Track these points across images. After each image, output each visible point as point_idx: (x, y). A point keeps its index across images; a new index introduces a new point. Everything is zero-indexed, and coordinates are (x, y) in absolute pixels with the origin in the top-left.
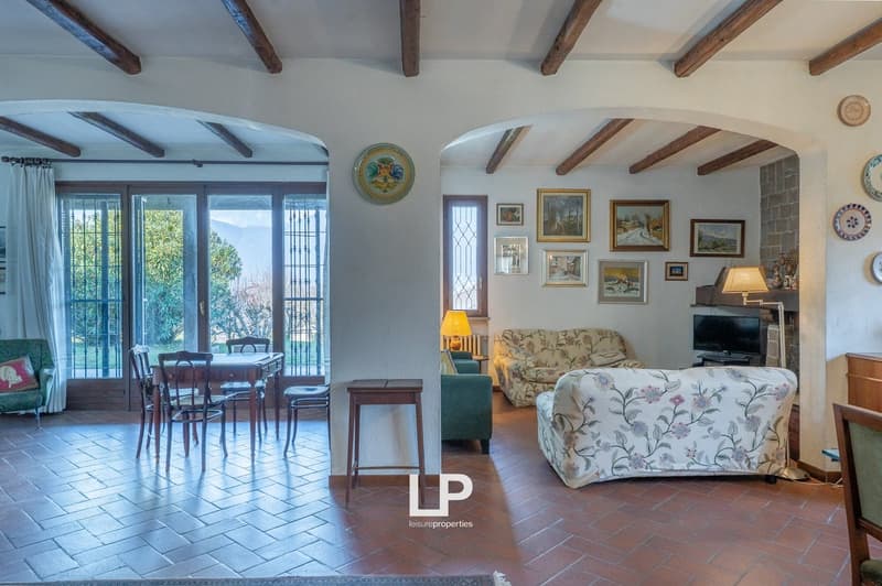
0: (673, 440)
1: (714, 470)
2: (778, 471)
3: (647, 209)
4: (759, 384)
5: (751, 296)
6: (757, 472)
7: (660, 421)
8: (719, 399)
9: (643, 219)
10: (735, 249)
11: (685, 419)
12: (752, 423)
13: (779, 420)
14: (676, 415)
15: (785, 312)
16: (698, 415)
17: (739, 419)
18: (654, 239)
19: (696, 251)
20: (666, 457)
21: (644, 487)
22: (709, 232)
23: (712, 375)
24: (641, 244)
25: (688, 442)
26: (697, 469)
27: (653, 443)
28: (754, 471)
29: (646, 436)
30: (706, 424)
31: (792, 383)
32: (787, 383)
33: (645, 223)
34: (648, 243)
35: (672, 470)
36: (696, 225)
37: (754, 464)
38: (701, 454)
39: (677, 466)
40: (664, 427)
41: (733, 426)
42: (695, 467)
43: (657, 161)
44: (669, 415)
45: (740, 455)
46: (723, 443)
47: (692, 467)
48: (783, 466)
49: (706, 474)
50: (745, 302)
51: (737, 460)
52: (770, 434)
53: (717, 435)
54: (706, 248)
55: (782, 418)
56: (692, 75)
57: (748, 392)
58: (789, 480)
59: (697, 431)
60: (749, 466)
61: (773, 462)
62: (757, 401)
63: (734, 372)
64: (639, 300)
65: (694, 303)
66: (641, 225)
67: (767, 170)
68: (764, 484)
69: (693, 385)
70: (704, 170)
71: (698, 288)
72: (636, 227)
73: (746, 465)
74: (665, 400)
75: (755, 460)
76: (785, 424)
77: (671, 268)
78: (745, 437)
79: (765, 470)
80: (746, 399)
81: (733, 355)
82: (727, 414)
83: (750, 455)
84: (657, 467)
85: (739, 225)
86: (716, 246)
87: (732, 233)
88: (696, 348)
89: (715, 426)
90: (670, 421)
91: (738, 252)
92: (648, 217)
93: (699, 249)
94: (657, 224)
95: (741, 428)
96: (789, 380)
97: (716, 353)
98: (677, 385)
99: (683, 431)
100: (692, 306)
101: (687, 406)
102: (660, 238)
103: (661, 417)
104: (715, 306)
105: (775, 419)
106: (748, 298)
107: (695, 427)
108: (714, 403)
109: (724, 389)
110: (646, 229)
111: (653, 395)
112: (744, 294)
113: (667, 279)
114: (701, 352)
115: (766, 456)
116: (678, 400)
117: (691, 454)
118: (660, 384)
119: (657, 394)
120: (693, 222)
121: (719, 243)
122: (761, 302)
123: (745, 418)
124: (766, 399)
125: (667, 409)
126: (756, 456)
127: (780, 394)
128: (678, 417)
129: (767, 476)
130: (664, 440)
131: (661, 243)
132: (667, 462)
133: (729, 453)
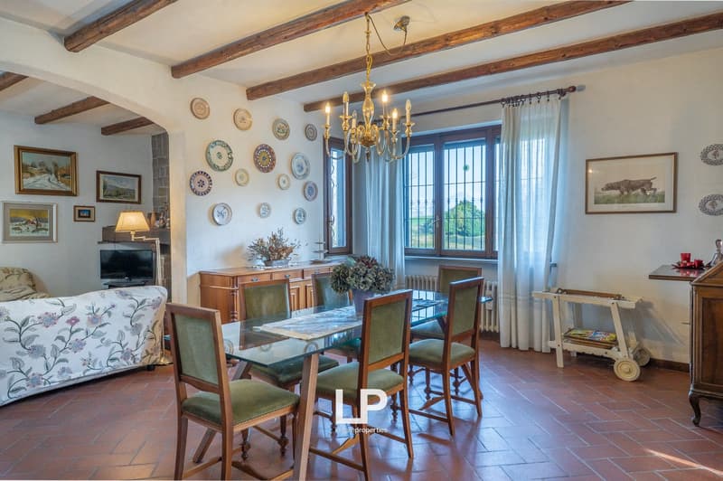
0: (70, 355)
1: (107, 370)
2: (155, 361)
3: (55, 158)
4: (140, 300)
5: (137, 234)
6: (141, 365)
7: (58, 340)
8: (110, 314)
9: (51, 167)
10: (134, 197)
11: (80, 335)
12: (136, 329)
13: (155, 324)
14: (72, 333)
15: (161, 245)
16: (92, 330)
17: (126, 327)
18: (62, 184)
19: (101, 198)
20: (64, 370)
21: (43, 401)
22: (113, 182)
23: (104, 297)
24: (49, 188)
25: (84, 354)
26: (92, 373)
27: (51, 361)
28: (139, 364)
29: (44, 356)
30: (99, 336)
31: (164, 295)
32: (160, 296)
33: (53, 171)
34: (57, 188)
35: (70, 380)
36: (101, 175)
37: (139, 358)
38: (95, 361)
39: (73, 376)
40: (61, 345)
41: (121, 333)
42: (92, 372)
43: (62, 117)
44: (66, 335)
45: (127, 355)
46: (113, 349)
47: (87, 373)
48: (159, 356)
49: (101, 376)
50: (133, 238)
51: (125, 359)
52: (149, 335)
53: (108, 344)
54: (110, 195)
55: (157, 321)
56: (80, 53)
57: (133, 306)
58: (164, 365)
59: (92, 343)
60: (134, 362)
61: (152, 354)
62: (138, 313)
63: (121, 292)
64: (50, 239)
65: (101, 240)
66: (48, 171)
67: (156, 139)
68: (146, 372)
69: (86, 307)
70: (107, 131)
71: (104, 228)
72: (44, 173)
73: (132, 362)
74: (62, 323)
75: (139, 356)
76: (160, 326)
77: (79, 211)
78: (131, 340)
79: (147, 362)
80: (130, 311)
81: (133, 280)
82: (116, 326)
83: (135, 353)
84: (56, 380)
85: (137, 179)
86: (118, 194)
87: (132, 184)
88: (102, 277)
89: (107, 337)
90: (66, 340)
91: (136, 200)
92: (56, 165)
93: (104, 196)
94: (65, 172)
95: (128, 334)
96: (162, 293)
97: (120, 280)
98: (72, 309)
99: (79, 345)
100: (99, 243)
101: (83, 324)
102: (67, 185)
103: (58, 338)
104: (118, 242)
105: (154, 322)
106: (135, 236)
107: (90, 341)
108: (106, 319)
109: (113, 306)
110: (53, 176)
111: (50, 320)
112: (132, 233)
113: (75, 220)
114: (108, 281)
115: (147, 351)
116: (74, 321)
117: (87, 362)
118: (57, 310)
119: (53, 318)
120: (98, 173)
121: (121, 192)
122: (144, 238)
123: (130, 327)
124: (146, 309)
125: (65, 329)
126: (139, 353)
127: (156, 305)
128: (74, 335)
129: (148, 366)
130: (62, 356)
131: (68, 189)
132: (65, 374)
133: (119, 355)
